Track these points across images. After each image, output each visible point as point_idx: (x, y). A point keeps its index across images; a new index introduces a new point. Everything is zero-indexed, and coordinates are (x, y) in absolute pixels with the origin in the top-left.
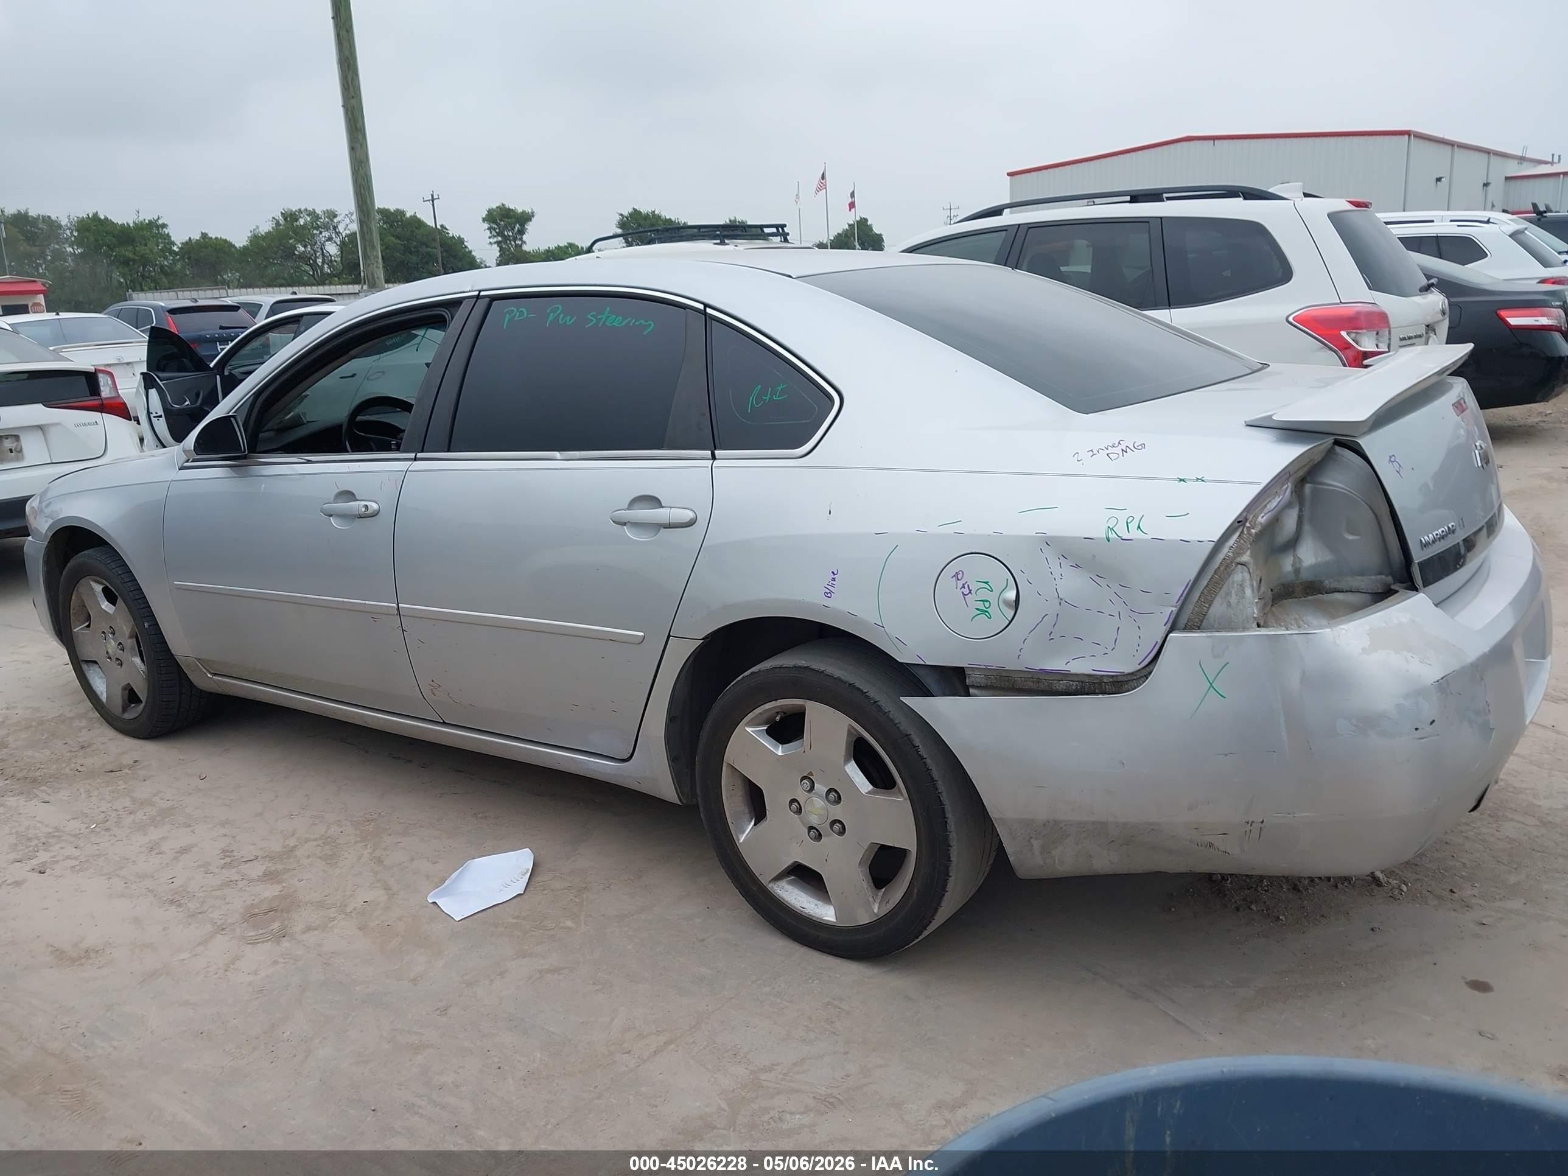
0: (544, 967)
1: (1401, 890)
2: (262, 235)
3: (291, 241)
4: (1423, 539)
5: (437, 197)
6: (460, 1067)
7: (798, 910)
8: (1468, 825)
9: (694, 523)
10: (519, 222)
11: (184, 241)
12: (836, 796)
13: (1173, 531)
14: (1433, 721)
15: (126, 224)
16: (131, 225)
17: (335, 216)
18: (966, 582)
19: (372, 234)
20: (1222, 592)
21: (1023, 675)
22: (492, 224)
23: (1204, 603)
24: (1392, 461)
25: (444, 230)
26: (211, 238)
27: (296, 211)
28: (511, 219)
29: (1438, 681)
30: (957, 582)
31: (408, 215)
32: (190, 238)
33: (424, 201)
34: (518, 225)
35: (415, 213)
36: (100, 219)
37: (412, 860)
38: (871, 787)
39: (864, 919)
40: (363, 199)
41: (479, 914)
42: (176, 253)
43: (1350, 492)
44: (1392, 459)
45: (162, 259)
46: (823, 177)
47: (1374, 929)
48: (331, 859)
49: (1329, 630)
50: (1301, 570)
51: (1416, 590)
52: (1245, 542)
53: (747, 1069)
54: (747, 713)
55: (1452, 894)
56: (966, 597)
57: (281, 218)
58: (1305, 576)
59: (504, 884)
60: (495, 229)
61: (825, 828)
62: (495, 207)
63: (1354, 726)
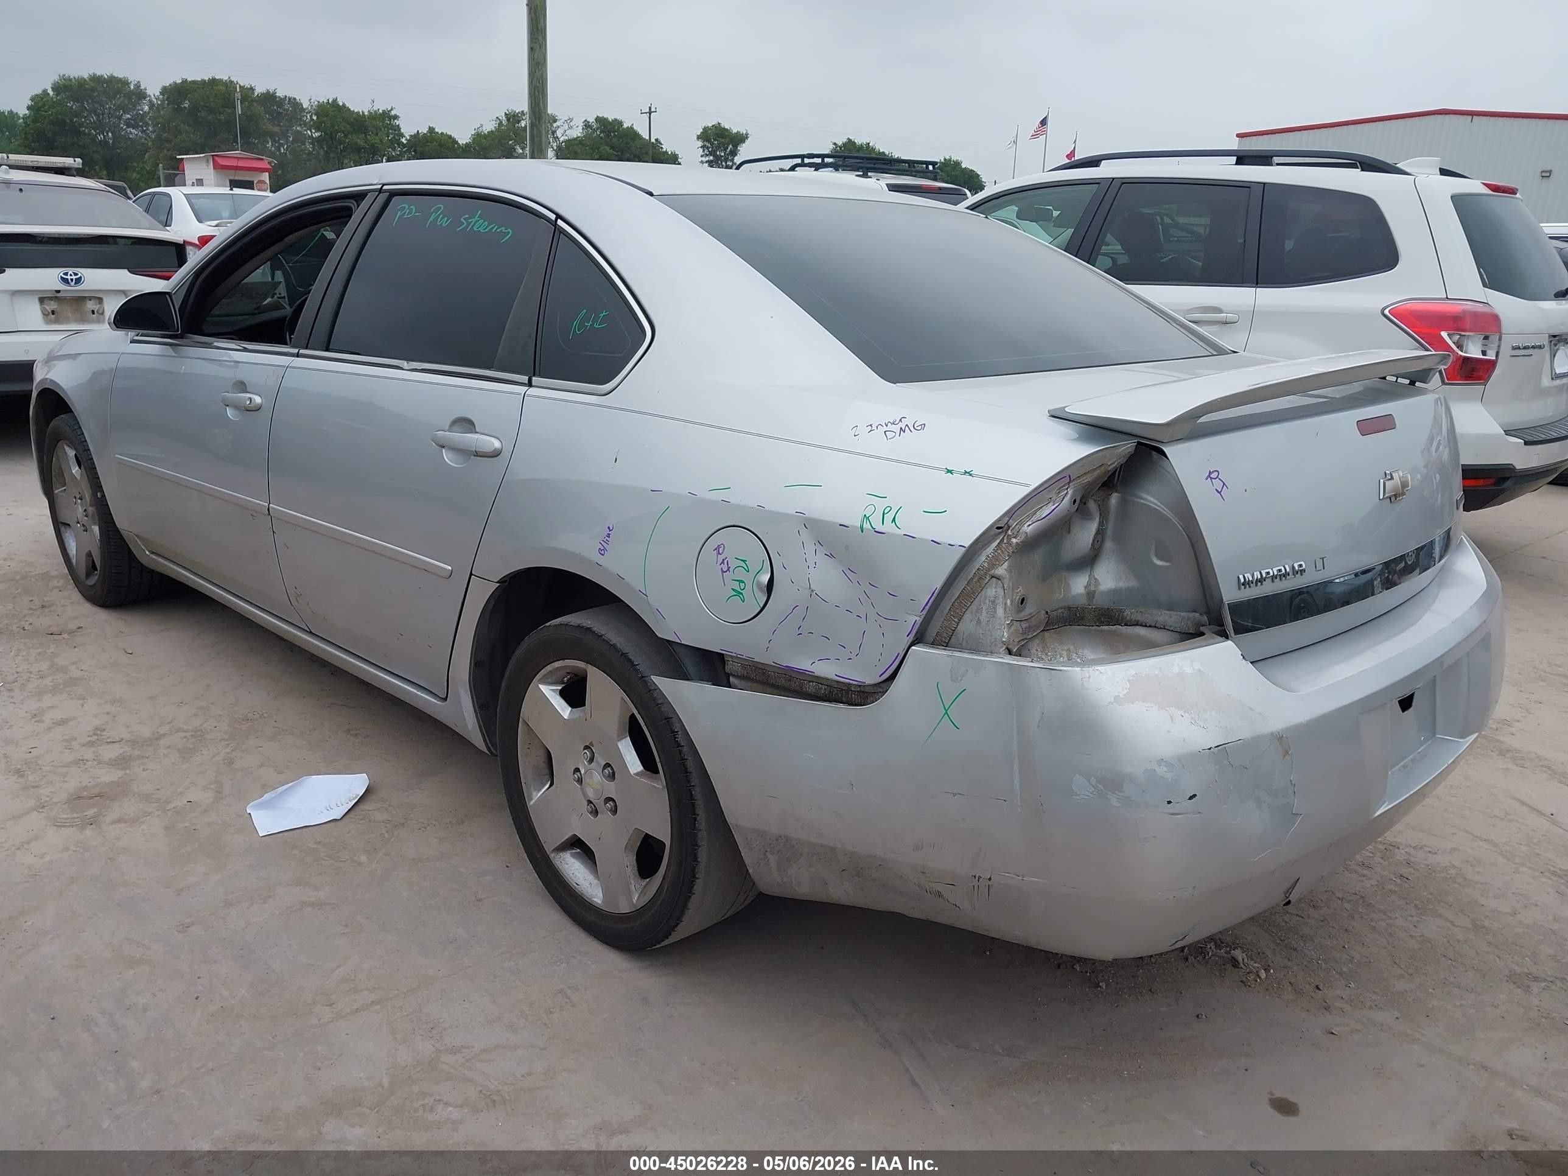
0: (310, 899)
1: (1258, 975)
2: (485, 134)
3: (511, 142)
4: (1241, 577)
5: (655, 110)
6: (161, 990)
7: (573, 885)
8: (1385, 913)
9: (499, 454)
10: (732, 142)
11: (413, 134)
12: (611, 772)
13: (925, 529)
14: (1194, 796)
15: (361, 113)
16: (366, 114)
17: (555, 121)
18: (726, 558)
19: (541, 137)
20: (973, 607)
21: (777, 670)
22: (705, 143)
23: (953, 616)
24: (1211, 478)
25: (659, 145)
26: (438, 133)
27: (519, 113)
28: (725, 138)
29: (1210, 749)
30: (717, 556)
31: (625, 126)
32: (418, 131)
33: (641, 113)
34: (731, 146)
35: (633, 125)
36: (338, 105)
37: (262, 766)
38: (641, 768)
39: (625, 908)
40: (537, 102)
41: (286, 834)
42: (404, 145)
43: (1163, 509)
44: (1214, 475)
45: (390, 149)
46: (1044, 122)
47: (1200, 1016)
48: (186, 753)
49: (1079, 669)
50: (1097, 592)
51: (1227, 638)
52: (1002, 551)
53: (434, 1046)
54: (540, 668)
55: (1317, 991)
56: (724, 574)
57: (504, 118)
58: (1099, 602)
59: (328, 806)
60: (708, 148)
61: (600, 804)
62: (710, 125)
63: (1093, 786)
